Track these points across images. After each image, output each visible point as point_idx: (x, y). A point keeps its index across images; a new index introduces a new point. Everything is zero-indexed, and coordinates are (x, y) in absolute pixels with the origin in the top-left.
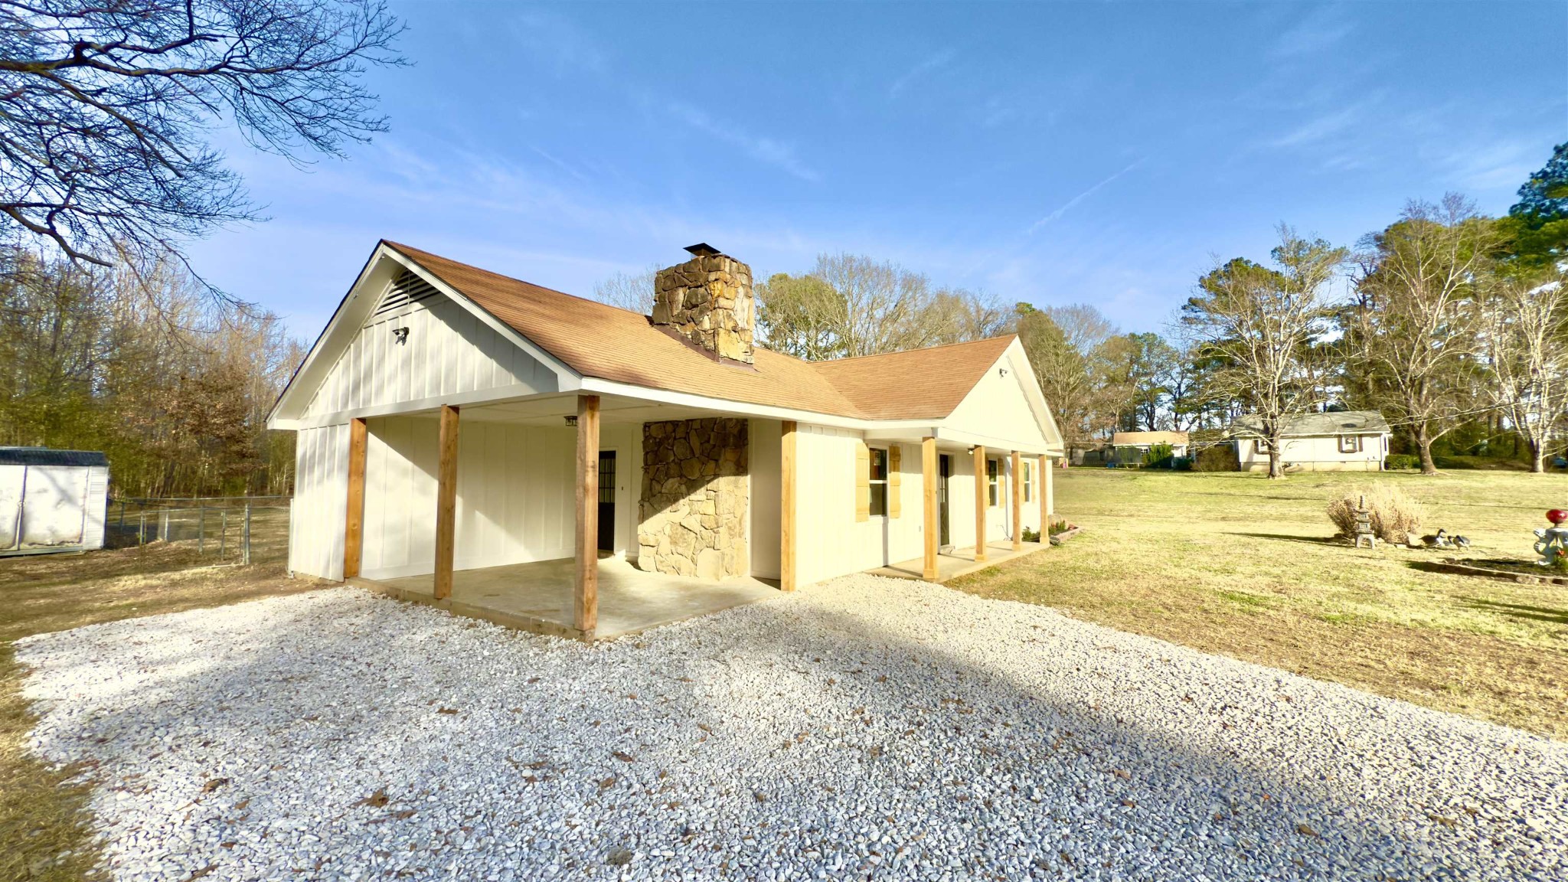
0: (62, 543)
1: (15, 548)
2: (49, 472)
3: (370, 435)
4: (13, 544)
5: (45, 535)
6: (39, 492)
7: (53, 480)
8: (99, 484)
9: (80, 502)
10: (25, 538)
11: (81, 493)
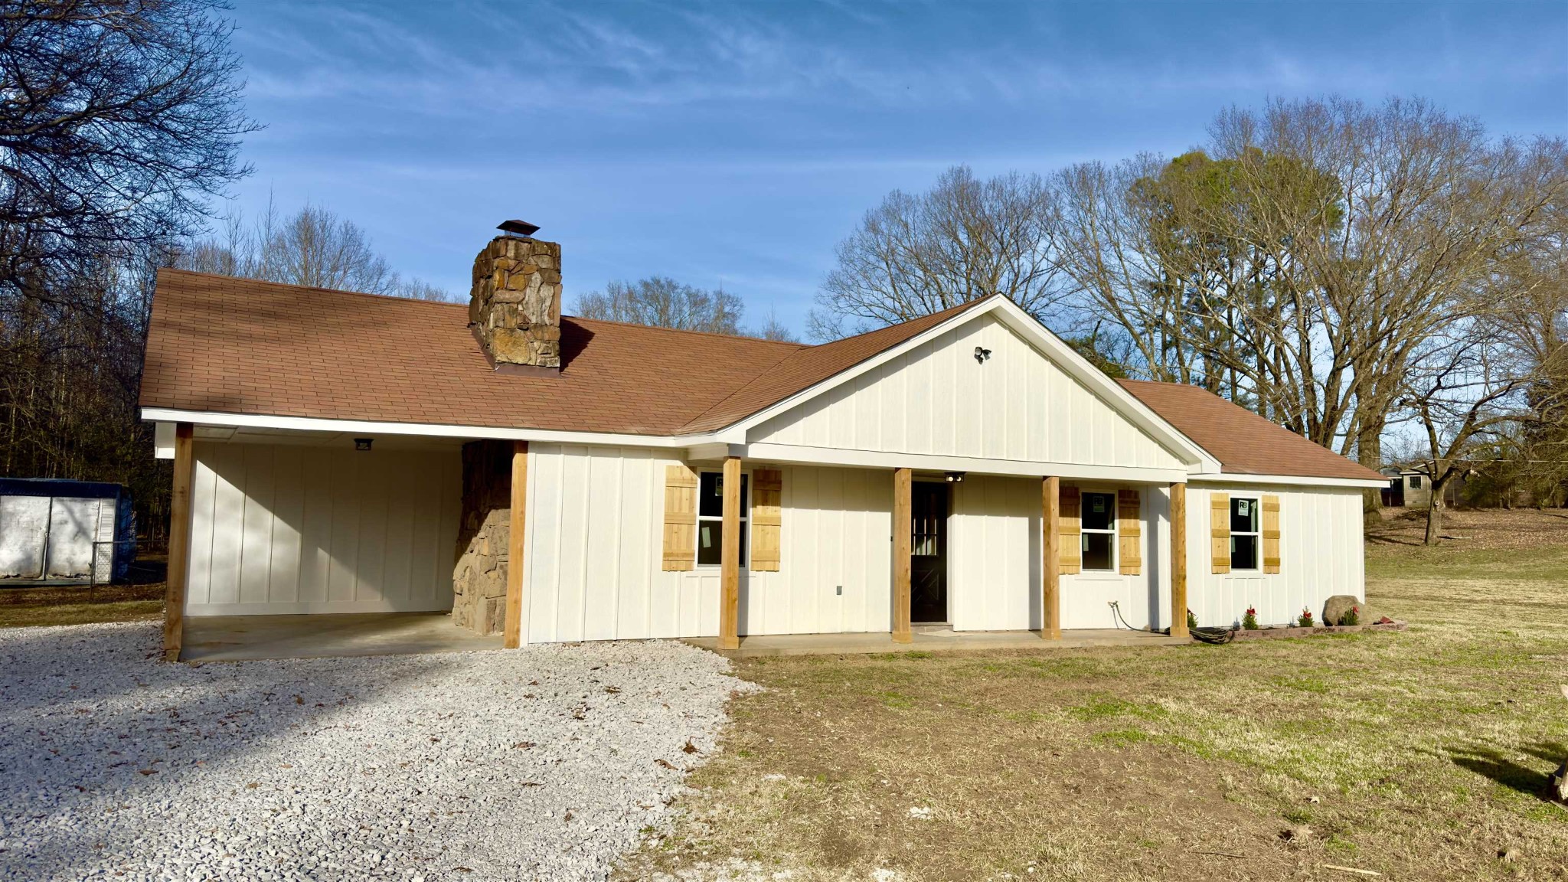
0: (77, 575)
1: (42, 578)
2: (69, 503)
3: (199, 463)
4: (41, 575)
5: (64, 566)
6: (61, 524)
7: (71, 512)
8: (107, 516)
9: (93, 535)
10: (50, 569)
11: (94, 526)
